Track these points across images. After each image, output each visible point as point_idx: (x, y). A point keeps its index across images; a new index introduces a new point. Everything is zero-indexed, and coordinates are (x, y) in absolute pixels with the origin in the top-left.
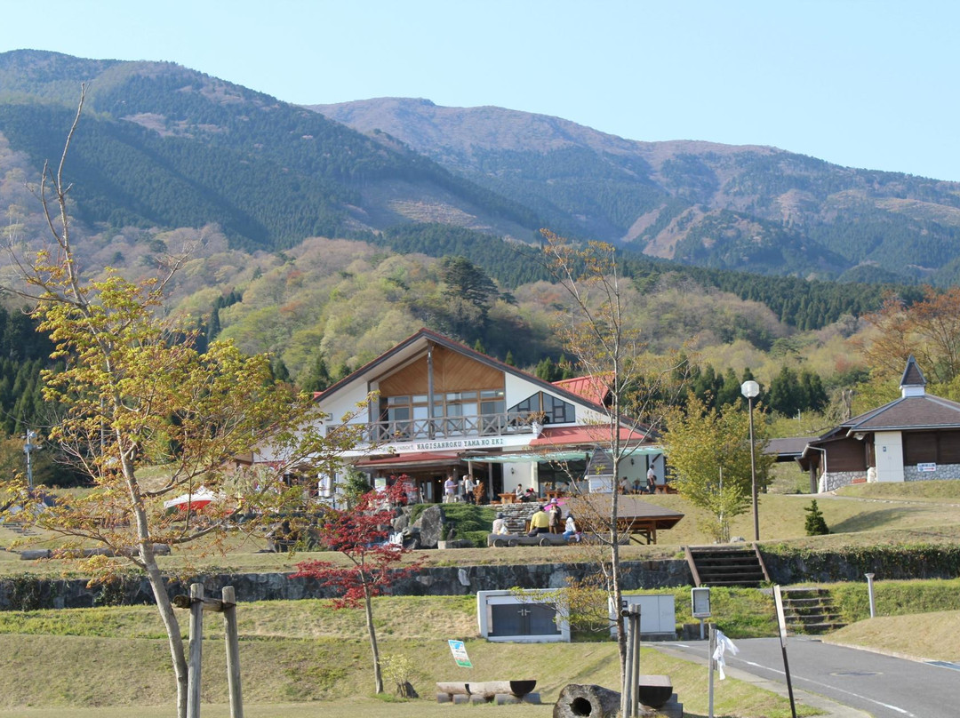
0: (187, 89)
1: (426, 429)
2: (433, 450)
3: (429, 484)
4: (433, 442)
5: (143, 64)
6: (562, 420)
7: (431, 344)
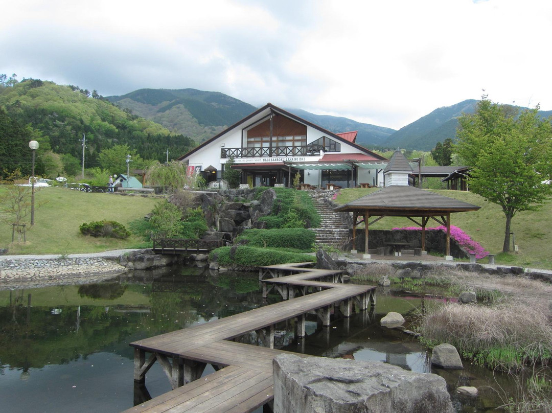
0: (222, 98)
1: (268, 152)
2: (271, 162)
3: (268, 179)
4: (271, 158)
5: (214, 92)
6: (334, 150)
7: (273, 112)
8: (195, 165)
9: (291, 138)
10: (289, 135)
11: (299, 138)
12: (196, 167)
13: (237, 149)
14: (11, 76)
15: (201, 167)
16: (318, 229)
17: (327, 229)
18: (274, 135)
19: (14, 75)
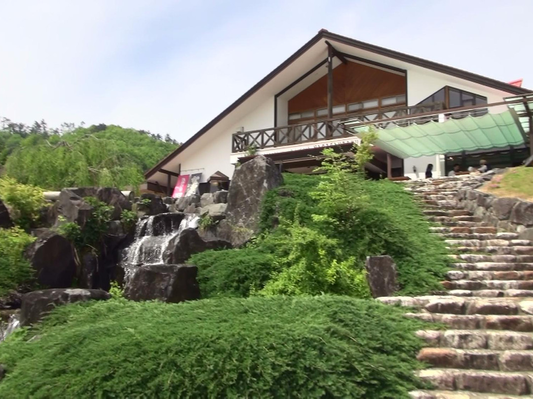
1: (323, 131)
7: (333, 52)
8: (190, 173)
9: (373, 104)
10: (369, 98)
11: (392, 101)
12: (193, 175)
13: (262, 132)
14: (80, 125)
15: (200, 175)
16: (434, 300)
17: (482, 302)
18: (339, 103)
19: (83, 123)
